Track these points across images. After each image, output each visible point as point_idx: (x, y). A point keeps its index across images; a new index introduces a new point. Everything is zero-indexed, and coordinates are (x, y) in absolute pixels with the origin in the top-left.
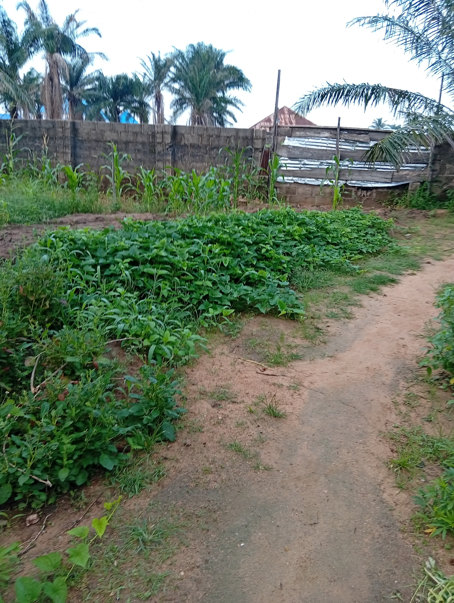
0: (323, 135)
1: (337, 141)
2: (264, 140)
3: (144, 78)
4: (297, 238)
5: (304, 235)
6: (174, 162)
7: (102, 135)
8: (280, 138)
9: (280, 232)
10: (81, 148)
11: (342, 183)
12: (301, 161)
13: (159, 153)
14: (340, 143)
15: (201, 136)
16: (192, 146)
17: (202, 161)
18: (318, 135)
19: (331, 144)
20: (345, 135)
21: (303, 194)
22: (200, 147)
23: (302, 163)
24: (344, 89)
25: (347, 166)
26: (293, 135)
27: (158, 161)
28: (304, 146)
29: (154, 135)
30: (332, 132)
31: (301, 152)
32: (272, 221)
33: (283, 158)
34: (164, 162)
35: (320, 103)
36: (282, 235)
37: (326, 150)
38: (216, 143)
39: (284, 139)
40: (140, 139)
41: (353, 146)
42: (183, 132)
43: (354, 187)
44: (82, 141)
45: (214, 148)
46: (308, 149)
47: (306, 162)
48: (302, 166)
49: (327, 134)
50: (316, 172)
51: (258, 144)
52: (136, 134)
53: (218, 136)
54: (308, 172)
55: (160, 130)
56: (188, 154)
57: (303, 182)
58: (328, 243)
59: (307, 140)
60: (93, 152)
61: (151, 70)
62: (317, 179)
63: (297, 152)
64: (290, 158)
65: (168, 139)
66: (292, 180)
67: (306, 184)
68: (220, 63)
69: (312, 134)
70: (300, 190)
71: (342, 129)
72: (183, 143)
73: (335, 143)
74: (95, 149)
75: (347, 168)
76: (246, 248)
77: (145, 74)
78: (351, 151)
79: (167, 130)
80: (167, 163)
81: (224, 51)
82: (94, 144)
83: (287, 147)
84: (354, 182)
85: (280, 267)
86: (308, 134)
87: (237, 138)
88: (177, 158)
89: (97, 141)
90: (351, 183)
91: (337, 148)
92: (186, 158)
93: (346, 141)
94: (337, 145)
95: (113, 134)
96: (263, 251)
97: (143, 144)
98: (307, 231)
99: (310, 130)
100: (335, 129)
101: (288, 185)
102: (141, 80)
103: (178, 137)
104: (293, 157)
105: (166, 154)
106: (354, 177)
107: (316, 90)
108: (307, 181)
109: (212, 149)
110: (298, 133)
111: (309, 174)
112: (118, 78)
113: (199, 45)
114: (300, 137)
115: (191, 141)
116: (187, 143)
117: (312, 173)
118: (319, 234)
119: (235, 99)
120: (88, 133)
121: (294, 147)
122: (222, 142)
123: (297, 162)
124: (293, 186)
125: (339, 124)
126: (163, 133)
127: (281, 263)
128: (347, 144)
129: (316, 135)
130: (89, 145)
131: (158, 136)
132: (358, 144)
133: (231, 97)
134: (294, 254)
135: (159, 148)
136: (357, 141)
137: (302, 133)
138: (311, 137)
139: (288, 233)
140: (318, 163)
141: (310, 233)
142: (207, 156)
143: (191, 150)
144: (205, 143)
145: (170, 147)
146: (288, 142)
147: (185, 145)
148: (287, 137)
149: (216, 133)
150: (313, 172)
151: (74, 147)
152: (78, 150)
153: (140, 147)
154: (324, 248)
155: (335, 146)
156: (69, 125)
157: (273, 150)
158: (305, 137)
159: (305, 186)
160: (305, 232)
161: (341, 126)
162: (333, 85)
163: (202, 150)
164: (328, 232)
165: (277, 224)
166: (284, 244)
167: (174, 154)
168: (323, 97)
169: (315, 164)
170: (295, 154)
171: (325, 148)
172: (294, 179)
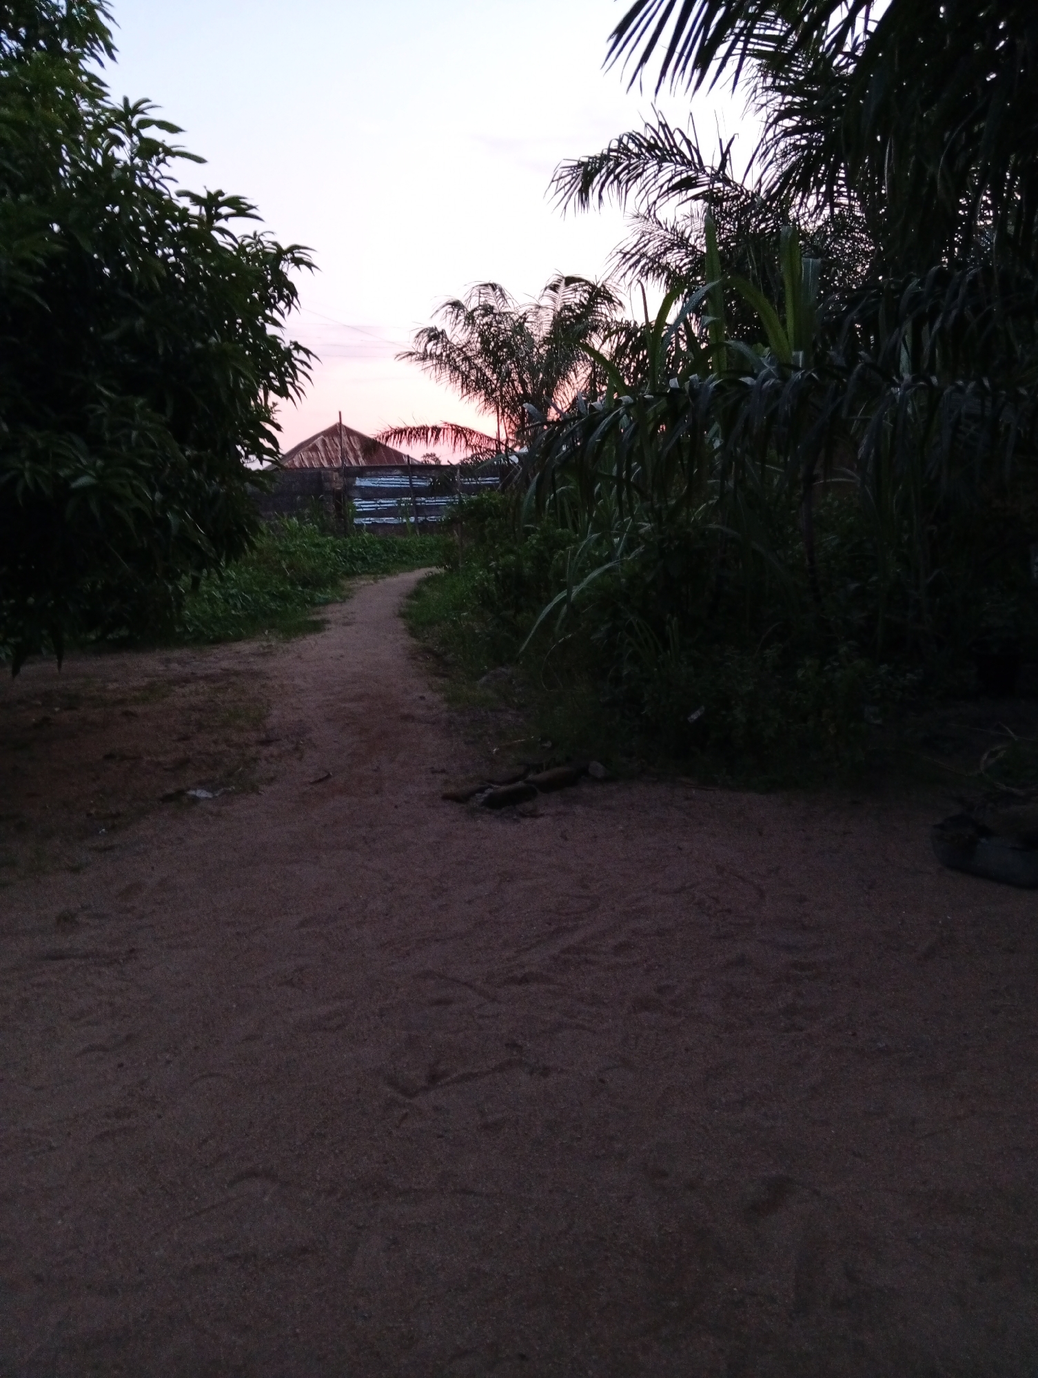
0: (395, 474)
1: (409, 478)
8: (350, 480)
11: (421, 519)
12: (376, 501)
14: (412, 480)
18: (390, 474)
19: (403, 481)
20: (418, 472)
23: (378, 502)
24: (405, 430)
25: (424, 502)
26: (364, 475)
28: (378, 485)
30: (403, 469)
31: (375, 491)
33: (356, 499)
37: (400, 488)
39: (355, 480)
41: (426, 481)
46: (382, 487)
47: (382, 501)
48: (378, 505)
49: (398, 472)
50: (394, 510)
51: (327, 486)
54: (385, 511)
57: (382, 522)
59: (379, 479)
62: (396, 517)
63: (371, 492)
64: (364, 499)
66: (370, 521)
67: (385, 524)
69: (384, 473)
70: (380, 530)
71: (413, 466)
73: (408, 480)
75: (423, 504)
78: (425, 487)
83: (360, 488)
84: (433, 516)
86: (379, 473)
90: (431, 519)
91: (411, 484)
93: (419, 476)
94: (411, 482)
100: (406, 466)
101: (366, 527)
104: (367, 497)
106: (432, 512)
108: (385, 519)
110: (368, 473)
111: (387, 513)
114: (371, 476)
117: (389, 512)
121: (366, 487)
123: (373, 502)
124: (371, 527)
128: (421, 480)
136: (430, 476)
137: (373, 473)
138: (383, 476)
140: (394, 501)
146: (359, 482)
148: (358, 478)
150: (391, 511)
155: (408, 483)
157: (345, 492)
158: (377, 476)
159: (384, 526)
169: (390, 503)
170: (368, 494)
171: (399, 486)
172: (372, 519)
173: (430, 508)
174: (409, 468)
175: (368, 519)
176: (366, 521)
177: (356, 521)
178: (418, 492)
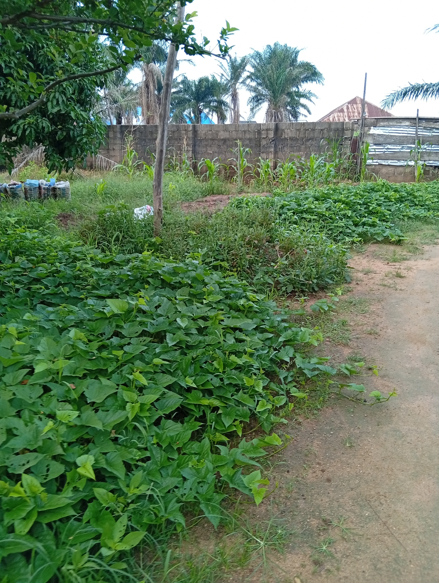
0: (404, 124)
1: (416, 129)
2: (353, 130)
3: (221, 78)
4: (393, 200)
5: (398, 198)
6: (276, 152)
7: (217, 134)
8: (366, 129)
9: (380, 196)
10: (199, 146)
11: (421, 163)
12: (384, 146)
13: (264, 146)
14: (419, 130)
15: (299, 130)
16: (291, 139)
17: (299, 151)
18: (400, 124)
19: (411, 131)
20: (424, 124)
21: (387, 173)
22: (298, 139)
23: (386, 147)
24: (422, 87)
25: (425, 149)
26: (378, 125)
27: (263, 153)
28: (387, 134)
29: (259, 132)
30: (412, 121)
31: (385, 139)
32: (372, 189)
33: (370, 145)
34: (268, 153)
35: (402, 100)
36: (382, 198)
37: (407, 136)
38: (312, 135)
39: (370, 128)
40: (248, 136)
41: (430, 132)
42: (284, 128)
43: (432, 166)
44: (201, 141)
45: (310, 139)
46: (391, 136)
47: (389, 147)
48: (386, 150)
49: (408, 123)
50: (398, 154)
51: (348, 134)
52: (245, 131)
53: (313, 130)
54: (391, 155)
55: (265, 128)
56: (287, 146)
57: (387, 164)
58: (416, 205)
59: (389, 129)
60: (209, 149)
61: (228, 71)
62: (399, 160)
63: (381, 140)
64: (375, 144)
65: (271, 135)
66: (377, 162)
67: (389, 165)
68: (295, 60)
69: (395, 124)
70: (384, 170)
71: (420, 119)
72: (283, 137)
73: (415, 130)
74: (210, 146)
75: (425, 150)
76: (359, 207)
77: (222, 75)
78: (429, 137)
79: (270, 127)
80: (270, 154)
81: (298, 49)
82: (210, 142)
83: (372, 135)
84: (431, 162)
85: (384, 218)
86: (391, 123)
87: (329, 130)
88: (278, 150)
89: (212, 140)
90: (428, 163)
91: (416, 134)
92: (286, 149)
93: (425, 128)
94: (416, 132)
95: (226, 133)
96: (371, 208)
97: (250, 140)
98: (400, 195)
99: (392, 120)
100: (414, 119)
101: (373, 167)
102: (219, 80)
103: (280, 132)
104: (378, 143)
105: (270, 147)
106: (431, 158)
107: (400, 89)
108: (390, 162)
109: (308, 140)
110: (382, 124)
111: (392, 157)
112: (201, 81)
113: (276, 45)
114: (384, 126)
115: (290, 135)
116: (286, 136)
117: (394, 156)
118: (409, 198)
119: (309, 93)
120: (205, 134)
121: (379, 135)
122: (316, 134)
124: (377, 167)
125: (418, 115)
126: (267, 130)
127: (385, 216)
128: (425, 131)
129: (398, 124)
130: (205, 143)
131: (263, 132)
132: (434, 130)
133: (306, 91)
134: (392, 210)
135: (264, 142)
136: (433, 128)
137: (386, 123)
138: (394, 126)
139: (386, 197)
141: (402, 197)
142: (303, 146)
143: (289, 142)
144: (302, 135)
145: (273, 140)
146: (373, 131)
147: (286, 139)
148: (372, 127)
149: (312, 127)
150: (396, 155)
151: (194, 146)
152: (197, 147)
153: (248, 142)
154: (413, 207)
155: (414, 133)
156: (191, 128)
157: (361, 138)
158: (388, 126)
159: (388, 167)
160: (398, 196)
161: (419, 116)
162: (414, 84)
163: (299, 142)
164: (415, 197)
165: (377, 192)
166: (385, 204)
167: (275, 146)
168: (405, 94)
169: (396, 148)
171: (406, 135)
172: (379, 161)
173: (429, 154)
174: (417, 119)
175: (376, 161)
176: (376, 162)
177: (369, 162)
178: (422, 141)
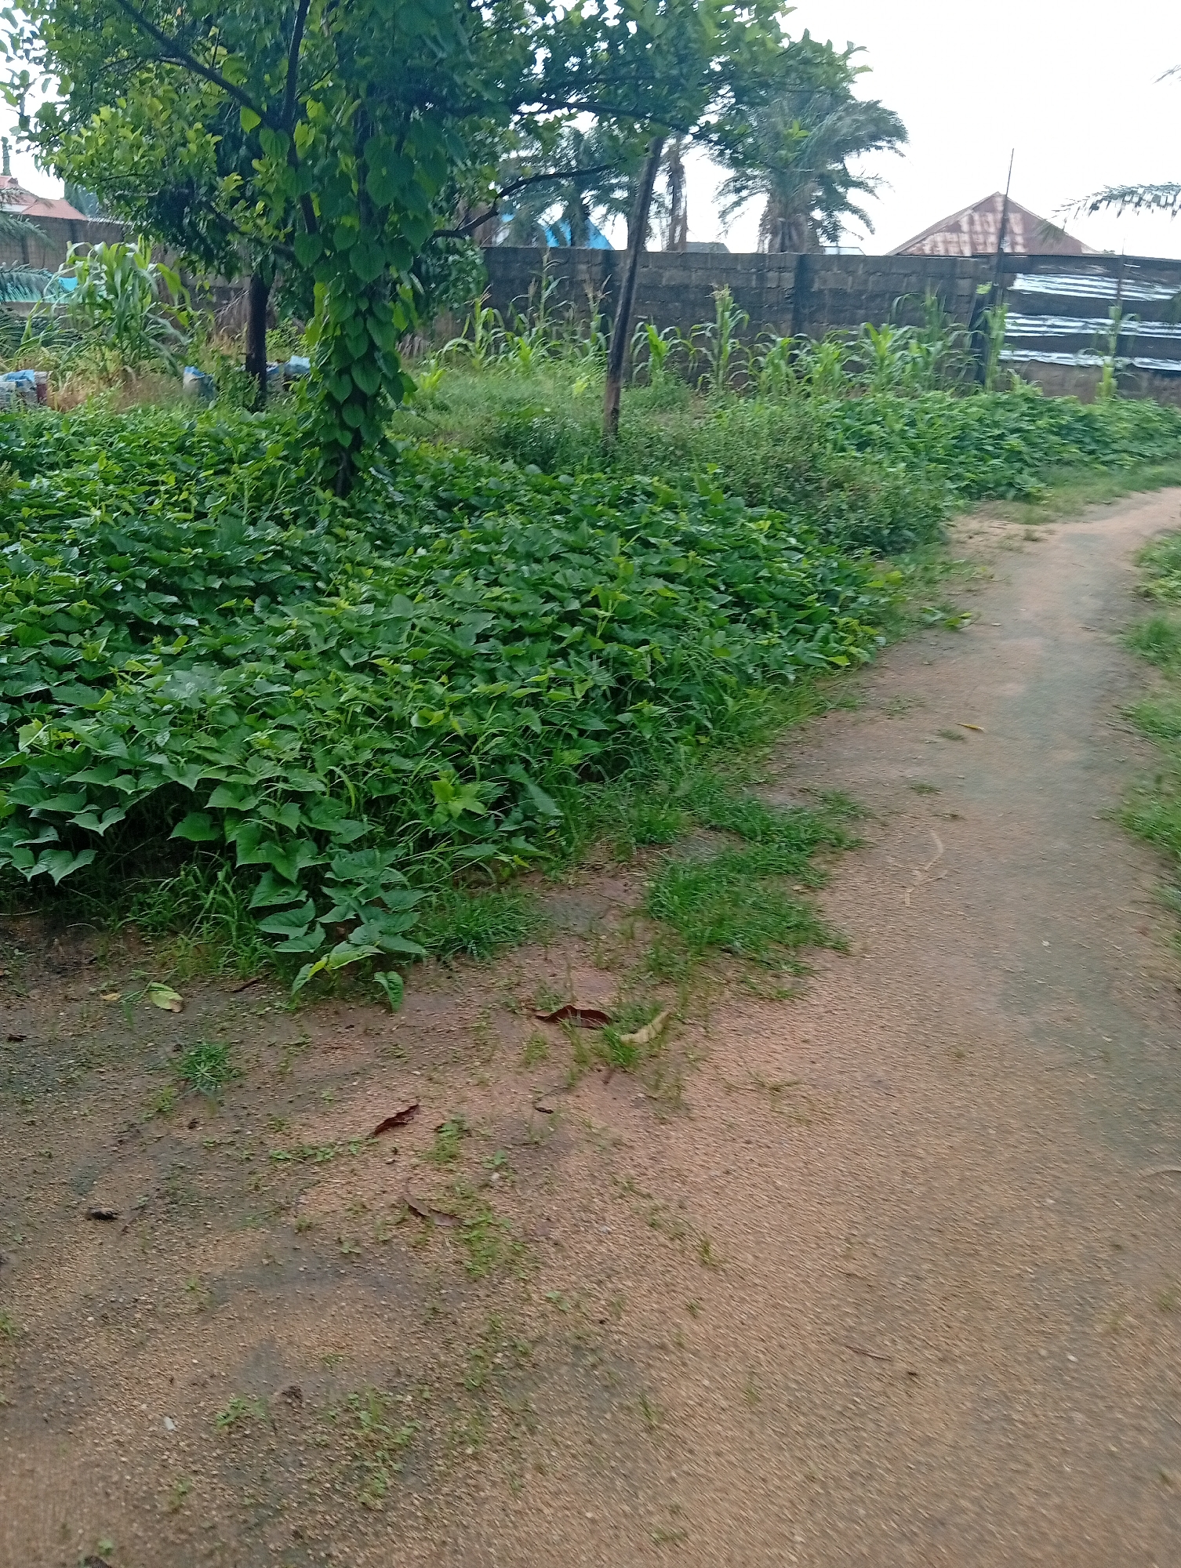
0: (1090, 271)
1: (1118, 282)
2: (976, 279)
8: (1008, 276)
11: (1123, 361)
12: (1044, 320)
13: (770, 308)
14: (1122, 286)
15: (853, 273)
16: (834, 293)
17: (851, 322)
18: (1080, 271)
19: (1106, 288)
20: (1135, 270)
22: (850, 295)
23: (1049, 323)
25: (1135, 330)
26: (1033, 270)
27: (766, 323)
28: (1054, 292)
29: (760, 275)
30: (1111, 265)
31: (1048, 303)
33: (1009, 314)
34: (778, 324)
38: (882, 286)
39: (1015, 278)
40: (733, 283)
42: (818, 266)
43: (1148, 370)
46: (1062, 296)
47: (1057, 321)
48: (1048, 329)
49: (1099, 269)
50: (1074, 340)
51: (964, 288)
52: (727, 271)
53: (887, 274)
54: (1058, 341)
55: (772, 262)
56: (824, 309)
57: (1047, 360)
59: (1059, 280)
62: (1075, 353)
63: (1040, 304)
64: (1026, 315)
65: (789, 282)
66: (1024, 356)
67: (1052, 364)
70: (1042, 374)
71: (1130, 261)
72: (815, 287)
73: (1114, 286)
75: (1133, 333)
78: (1145, 302)
79: (784, 264)
80: (784, 326)
83: (1019, 293)
84: (1146, 360)
86: (1063, 268)
89: (649, 288)
91: (1119, 295)
92: (819, 316)
93: (1138, 282)
94: (1119, 290)
95: (681, 273)
97: (738, 291)
99: (1065, 260)
100: (1115, 259)
101: (1018, 365)
104: (1032, 312)
105: (782, 310)
108: (1054, 357)
109: (873, 298)
110: (1042, 267)
111: (1061, 346)
114: (1046, 273)
115: (832, 284)
116: (822, 287)
117: (1064, 343)
121: (1032, 292)
122: (893, 285)
123: (1037, 322)
124: (1027, 367)
125: (1123, 250)
126: (780, 269)
128: (1139, 288)
131: (770, 274)
135: (770, 299)
137: (1053, 267)
138: (1068, 275)
140: (1080, 324)
143: (829, 302)
144: (859, 286)
145: (792, 296)
147: (821, 293)
148: (1020, 275)
150: (1069, 341)
155: (1112, 291)
158: (1056, 275)
159: (1053, 368)
161: (1126, 253)
163: (852, 301)
169: (1073, 326)
170: (1035, 305)
172: (1029, 353)
173: (1142, 342)
174: (1121, 261)
175: (1023, 353)
176: (1020, 355)
177: (1005, 354)
178: (1127, 310)
